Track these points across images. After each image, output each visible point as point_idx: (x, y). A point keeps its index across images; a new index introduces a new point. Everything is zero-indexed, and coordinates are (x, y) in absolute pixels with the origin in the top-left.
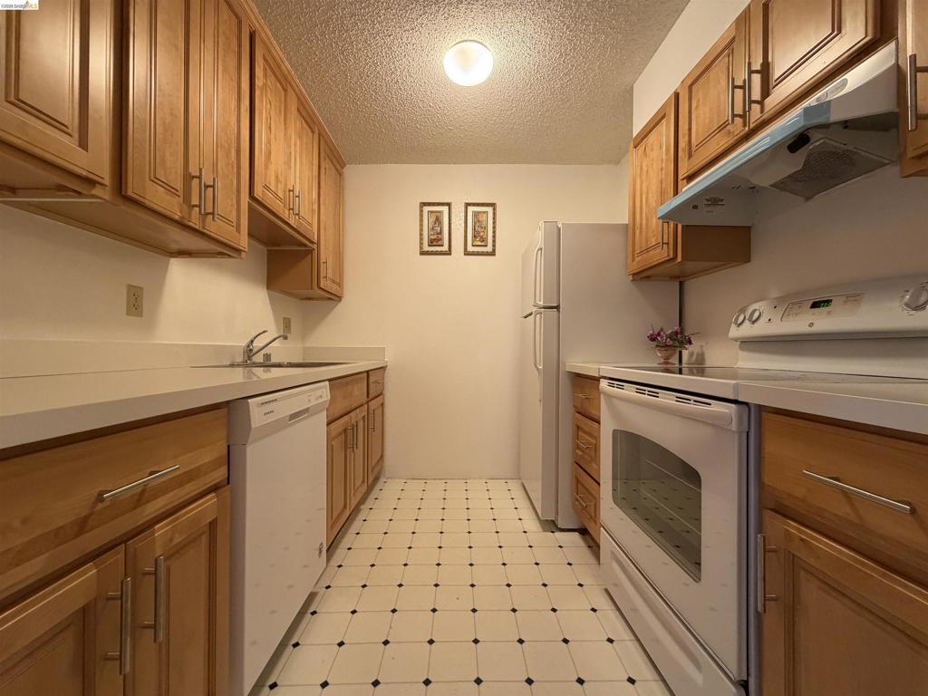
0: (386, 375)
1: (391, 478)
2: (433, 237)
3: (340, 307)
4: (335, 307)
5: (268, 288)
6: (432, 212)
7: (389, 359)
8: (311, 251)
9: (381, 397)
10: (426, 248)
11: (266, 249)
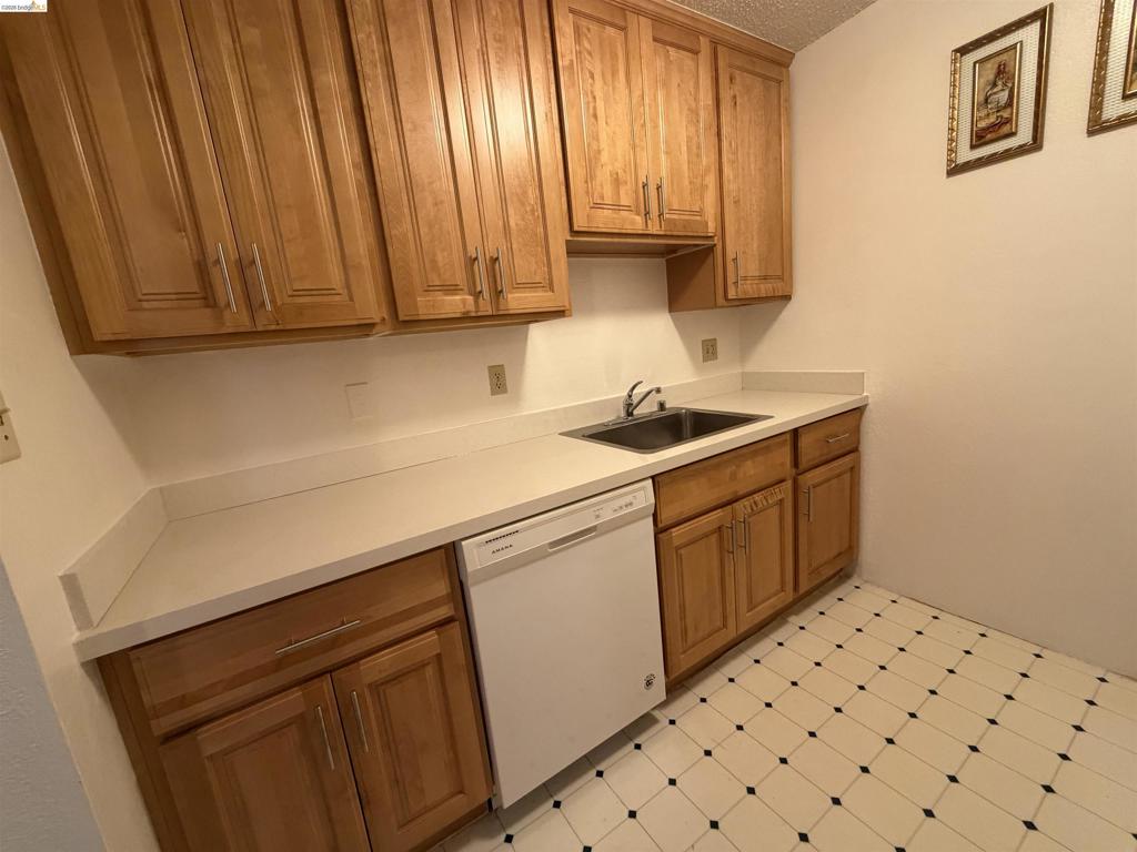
0: (864, 419)
1: (872, 583)
2: (982, 124)
3: (790, 312)
4: (780, 312)
5: (670, 312)
6: (981, 61)
7: (871, 392)
8: (711, 249)
9: (852, 456)
10: (965, 154)
11: (663, 261)
